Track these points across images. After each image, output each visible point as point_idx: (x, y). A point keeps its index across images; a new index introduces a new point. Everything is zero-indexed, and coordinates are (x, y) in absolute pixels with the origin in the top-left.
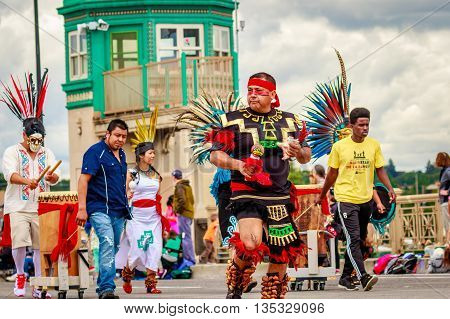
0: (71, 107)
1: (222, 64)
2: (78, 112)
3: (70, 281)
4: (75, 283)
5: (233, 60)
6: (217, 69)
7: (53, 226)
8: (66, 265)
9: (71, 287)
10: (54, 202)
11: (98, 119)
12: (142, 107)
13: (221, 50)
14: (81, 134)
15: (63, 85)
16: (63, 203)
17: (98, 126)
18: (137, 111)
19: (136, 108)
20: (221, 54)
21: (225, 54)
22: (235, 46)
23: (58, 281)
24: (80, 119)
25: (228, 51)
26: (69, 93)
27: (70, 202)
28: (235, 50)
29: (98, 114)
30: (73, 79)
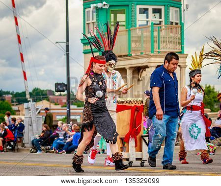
1: (174, 30)
3: (136, 155)
4: (139, 157)
5: (181, 27)
6: (172, 32)
7: (126, 120)
8: (134, 145)
9: (137, 159)
10: (127, 104)
12: (128, 54)
13: (174, 21)
15: (81, 40)
16: (133, 105)
18: (124, 56)
19: (124, 54)
20: (174, 24)
21: (177, 24)
22: (183, 19)
23: (129, 155)
25: (178, 22)
26: (85, 44)
27: (137, 105)
28: (183, 22)
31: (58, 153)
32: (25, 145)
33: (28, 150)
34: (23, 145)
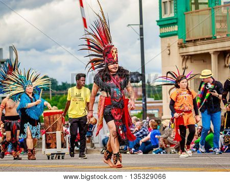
0: (163, 36)
2: (167, 39)
11: (181, 44)
12: (211, 36)
14: (169, 54)
15: (157, 21)
17: (181, 49)
18: (208, 39)
19: (207, 36)
24: (169, 44)
26: (161, 26)
29: (181, 41)
30: (164, 17)
31: (133, 154)
32: (95, 145)
33: (98, 151)
34: (93, 145)
